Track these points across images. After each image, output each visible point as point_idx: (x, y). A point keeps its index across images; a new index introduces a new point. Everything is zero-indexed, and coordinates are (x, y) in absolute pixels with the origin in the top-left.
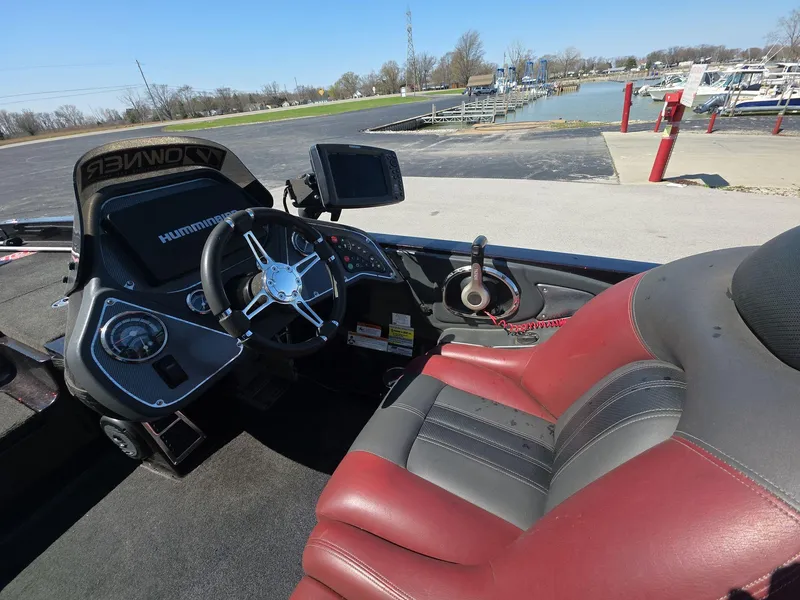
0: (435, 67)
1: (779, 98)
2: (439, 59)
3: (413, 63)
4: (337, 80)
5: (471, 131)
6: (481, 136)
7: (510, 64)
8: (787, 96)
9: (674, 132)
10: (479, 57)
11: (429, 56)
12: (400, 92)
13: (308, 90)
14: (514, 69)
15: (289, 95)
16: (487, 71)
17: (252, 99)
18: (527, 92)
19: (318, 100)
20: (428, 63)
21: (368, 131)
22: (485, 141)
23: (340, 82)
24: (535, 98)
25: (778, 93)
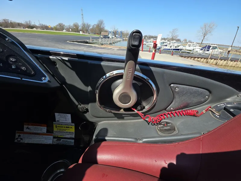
0: (91, 27)
1: (171, 48)
2: (92, 25)
3: (84, 25)
4: (56, 25)
5: (103, 46)
6: (106, 48)
7: (112, 31)
8: (172, 48)
9: (155, 51)
10: (104, 27)
11: (89, 24)
12: (80, 32)
13: (44, 25)
14: (114, 32)
15: (36, 26)
16: (106, 31)
17: (19, 25)
18: (117, 39)
19: (48, 30)
20: (89, 26)
21: (68, 42)
22: (107, 49)
23: (57, 25)
24: (120, 41)
25: (171, 47)
